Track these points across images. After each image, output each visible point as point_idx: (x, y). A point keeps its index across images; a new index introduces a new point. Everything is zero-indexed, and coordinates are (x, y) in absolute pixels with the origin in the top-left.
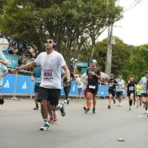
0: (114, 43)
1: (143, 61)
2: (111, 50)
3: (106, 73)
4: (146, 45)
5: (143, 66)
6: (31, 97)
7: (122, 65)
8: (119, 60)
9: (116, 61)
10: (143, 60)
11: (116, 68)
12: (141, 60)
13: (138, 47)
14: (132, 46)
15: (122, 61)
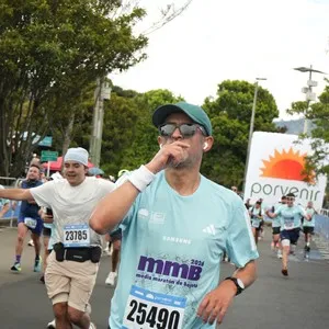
0: (108, 97)
2: (101, 110)
3: (90, 161)
4: (163, 94)
7: (121, 141)
8: (116, 130)
9: (109, 133)
11: (108, 148)
13: (147, 97)
14: (131, 91)
15: (122, 133)
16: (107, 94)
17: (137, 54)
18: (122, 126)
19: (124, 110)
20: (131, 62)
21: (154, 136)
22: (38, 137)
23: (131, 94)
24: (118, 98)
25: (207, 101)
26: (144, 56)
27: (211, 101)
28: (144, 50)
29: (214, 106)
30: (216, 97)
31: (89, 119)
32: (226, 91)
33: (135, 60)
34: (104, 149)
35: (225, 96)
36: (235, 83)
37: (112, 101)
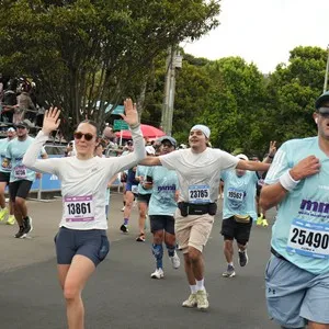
0: (180, 65)
1: (229, 94)
2: (173, 79)
3: (162, 130)
4: (235, 62)
5: (229, 106)
6: (39, 194)
7: (194, 109)
8: (188, 98)
9: (181, 101)
10: (229, 92)
11: (180, 116)
12: (225, 92)
13: (218, 64)
14: (202, 59)
15: (194, 102)
16: (178, 62)
17: (208, 22)
18: (193, 94)
19: (196, 78)
20: (202, 30)
21: (226, 104)
22: (111, 106)
23: (202, 62)
24: (190, 66)
25: (279, 68)
26: (216, 23)
27: (283, 68)
28: (215, 17)
29: (285, 73)
30: (288, 64)
31: (161, 88)
32: (298, 58)
33: (207, 27)
34: (176, 118)
35: (297, 63)
36: (308, 49)
37: (184, 69)
